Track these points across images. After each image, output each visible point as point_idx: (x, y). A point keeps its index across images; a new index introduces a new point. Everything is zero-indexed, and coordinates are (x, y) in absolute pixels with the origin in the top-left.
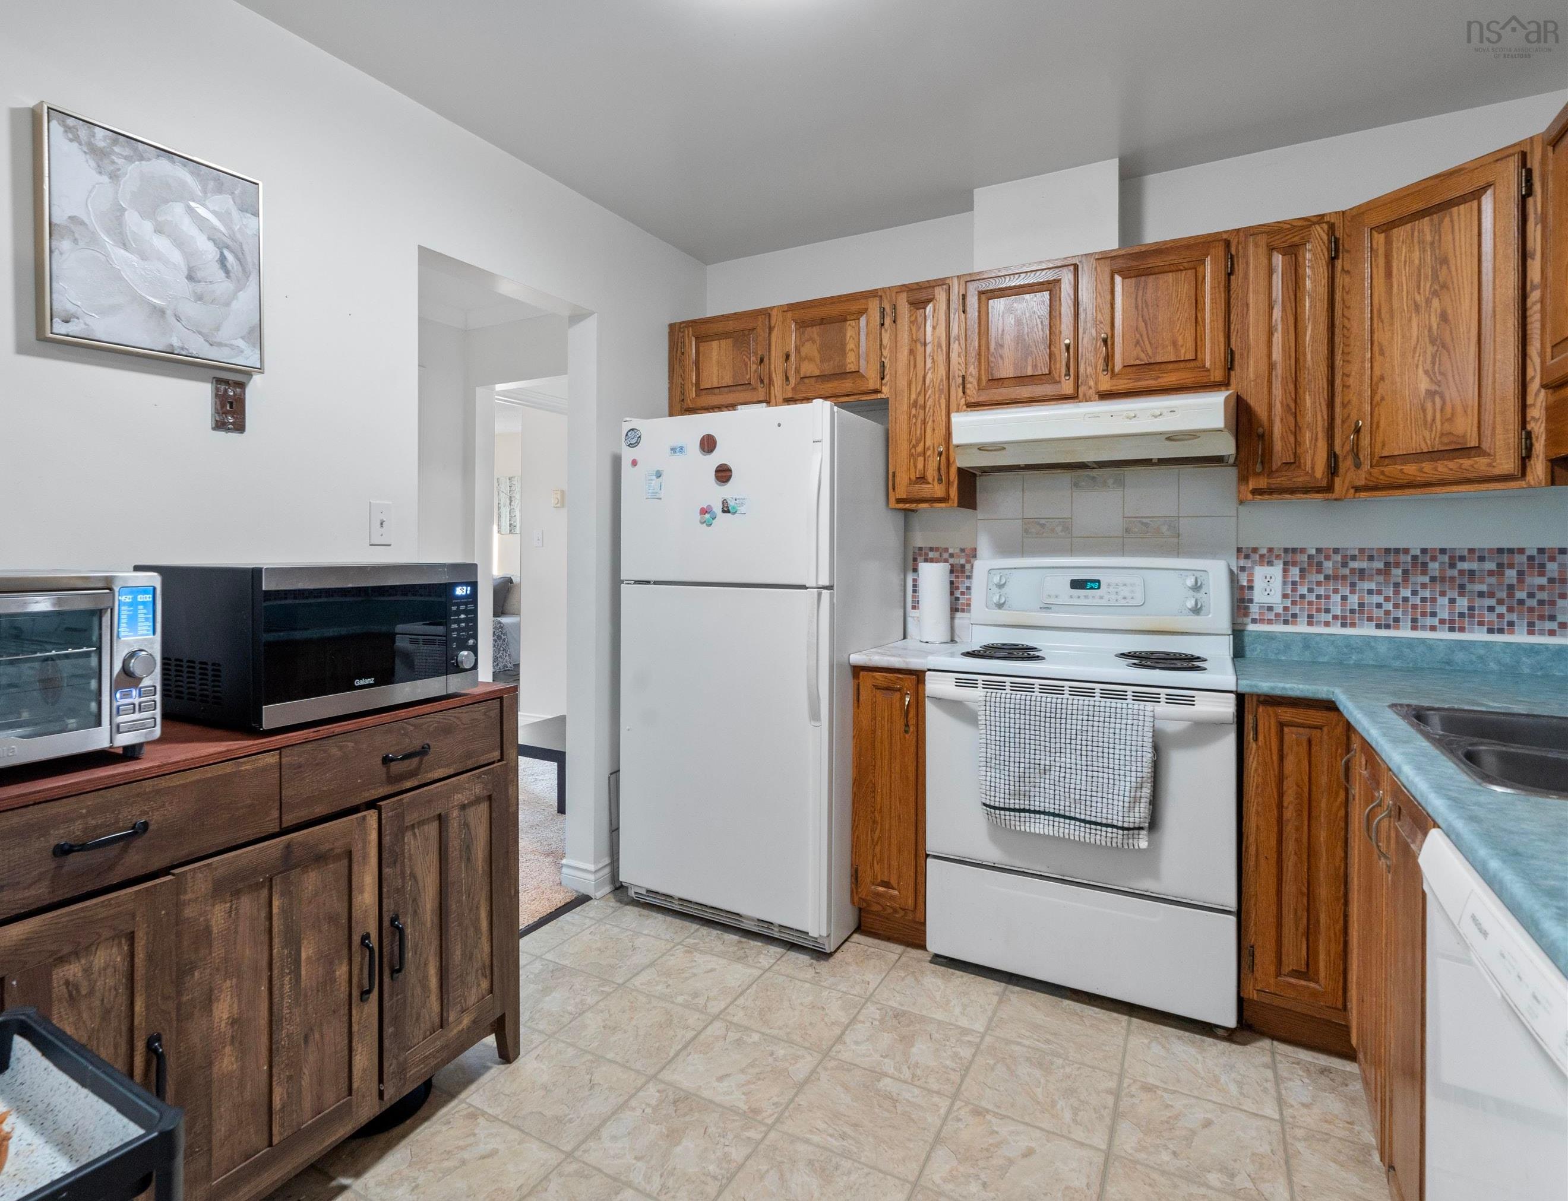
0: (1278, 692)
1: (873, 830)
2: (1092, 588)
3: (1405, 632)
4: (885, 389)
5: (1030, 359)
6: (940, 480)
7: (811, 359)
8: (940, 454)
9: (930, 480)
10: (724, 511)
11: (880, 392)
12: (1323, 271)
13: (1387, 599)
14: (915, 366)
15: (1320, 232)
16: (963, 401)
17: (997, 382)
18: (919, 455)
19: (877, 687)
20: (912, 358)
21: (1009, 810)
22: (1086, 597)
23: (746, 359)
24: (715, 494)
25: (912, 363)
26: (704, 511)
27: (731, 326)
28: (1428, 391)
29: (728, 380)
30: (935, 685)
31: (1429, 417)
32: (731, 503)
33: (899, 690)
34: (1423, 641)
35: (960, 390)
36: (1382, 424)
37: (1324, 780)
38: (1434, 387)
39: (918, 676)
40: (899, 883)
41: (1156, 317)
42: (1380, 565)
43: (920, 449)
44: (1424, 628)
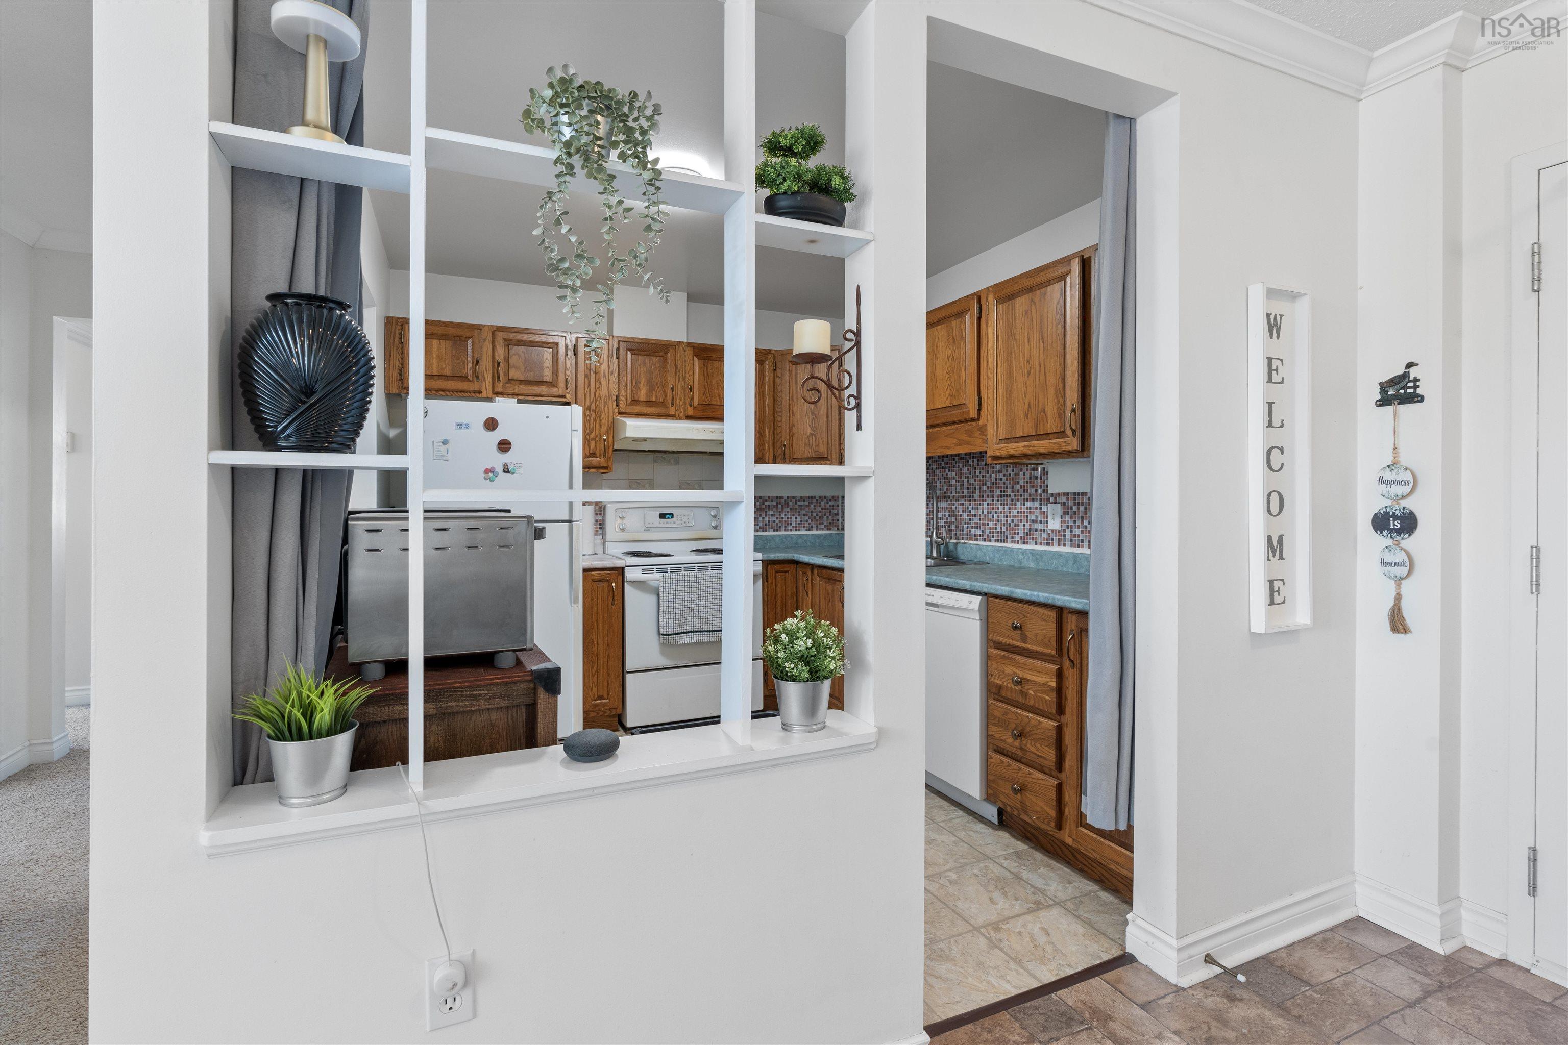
0: (776, 558)
1: (592, 668)
2: (668, 518)
3: (783, 533)
4: (568, 396)
5: (654, 393)
6: (605, 456)
7: (517, 368)
8: (605, 440)
9: (598, 456)
10: (504, 472)
11: (565, 397)
12: (771, 374)
13: (777, 518)
14: (589, 385)
15: (770, 356)
16: (616, 410)
17: (635, 402)
18: (592, 440)
19: (594, 581)
20: (586, 380)
21: (676, 634)
22: (667, 523)
23: (464, 359)
24: (498, 460)
25: (587, 383)
26: (487, 471)
27: (450, 331)
28: (810, 433)
29: (447, 371)
30: (630, 574)
31: (811, 443)
32: (511, 468)
33: (608, 581)
34: (789, 535)
35: (615, 403)
36: (794, 445)
37: (789, 593)
38: (812, 432)
39: (621, 571)
40: (608, 695)
41: (712, 382)
42: (774, 503)
43: (592, 436)
44: (788, 530)
